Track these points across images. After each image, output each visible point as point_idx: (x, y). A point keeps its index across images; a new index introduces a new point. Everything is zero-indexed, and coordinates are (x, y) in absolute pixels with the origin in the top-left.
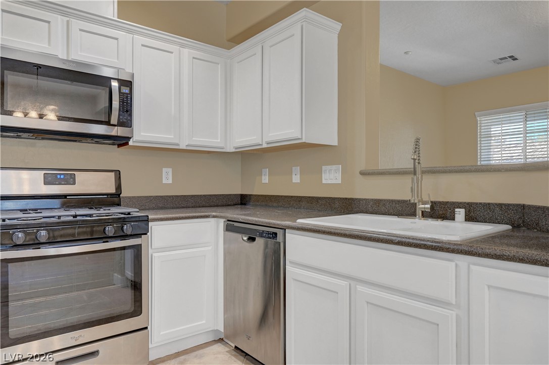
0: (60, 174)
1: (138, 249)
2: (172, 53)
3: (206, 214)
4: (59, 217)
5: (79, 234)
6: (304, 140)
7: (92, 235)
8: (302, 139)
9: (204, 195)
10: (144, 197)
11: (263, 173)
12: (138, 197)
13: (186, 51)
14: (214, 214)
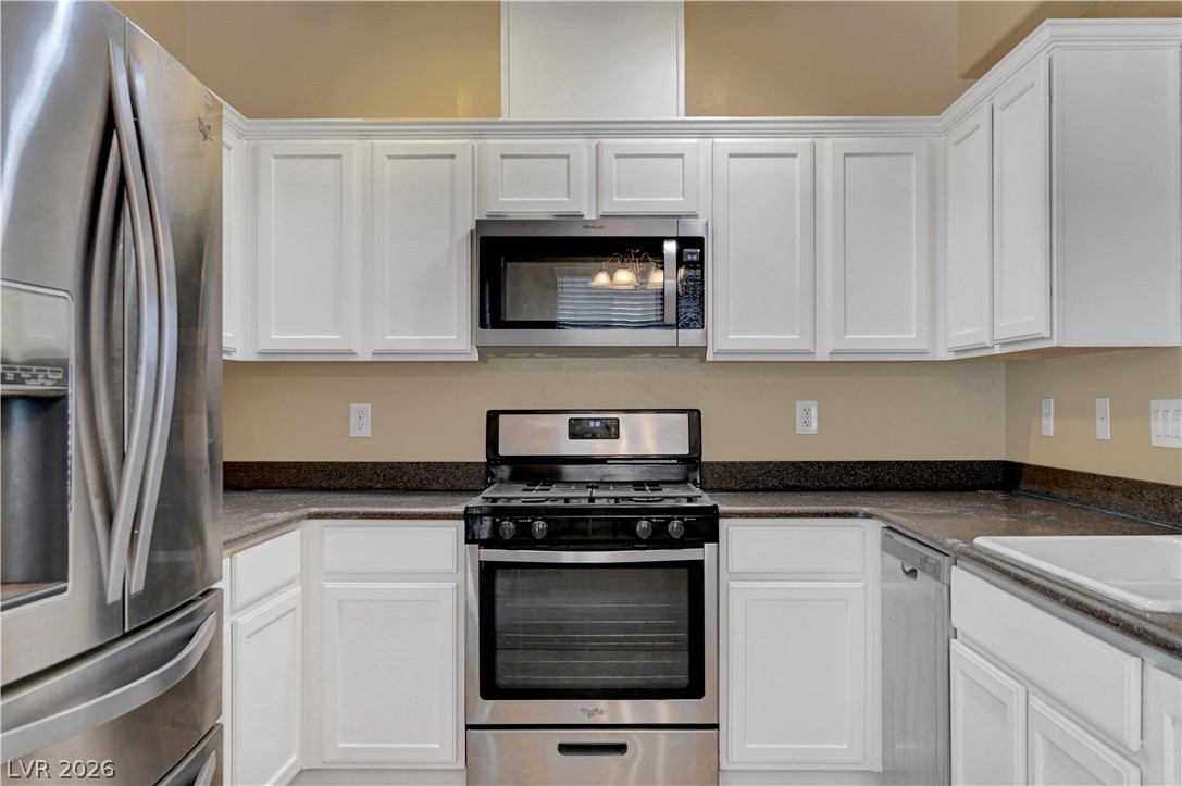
0: (595, 420)
1: (696, 568)
2: (795, 155)
3: (850, 508)
4: (567, 500)
5: (594, 531)
6: (1054, 343)
7: (615, 534)
8: (1051, 337)
9: (897, 462)
10: (754, 463)
11: (1045, 410)
12: (741, 463)
13: (827, 145)
14: (866, 509)
